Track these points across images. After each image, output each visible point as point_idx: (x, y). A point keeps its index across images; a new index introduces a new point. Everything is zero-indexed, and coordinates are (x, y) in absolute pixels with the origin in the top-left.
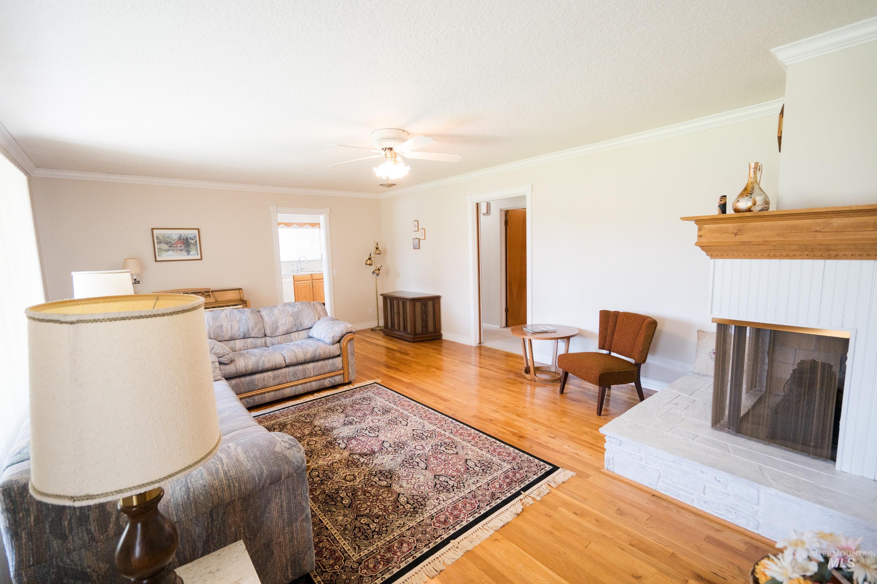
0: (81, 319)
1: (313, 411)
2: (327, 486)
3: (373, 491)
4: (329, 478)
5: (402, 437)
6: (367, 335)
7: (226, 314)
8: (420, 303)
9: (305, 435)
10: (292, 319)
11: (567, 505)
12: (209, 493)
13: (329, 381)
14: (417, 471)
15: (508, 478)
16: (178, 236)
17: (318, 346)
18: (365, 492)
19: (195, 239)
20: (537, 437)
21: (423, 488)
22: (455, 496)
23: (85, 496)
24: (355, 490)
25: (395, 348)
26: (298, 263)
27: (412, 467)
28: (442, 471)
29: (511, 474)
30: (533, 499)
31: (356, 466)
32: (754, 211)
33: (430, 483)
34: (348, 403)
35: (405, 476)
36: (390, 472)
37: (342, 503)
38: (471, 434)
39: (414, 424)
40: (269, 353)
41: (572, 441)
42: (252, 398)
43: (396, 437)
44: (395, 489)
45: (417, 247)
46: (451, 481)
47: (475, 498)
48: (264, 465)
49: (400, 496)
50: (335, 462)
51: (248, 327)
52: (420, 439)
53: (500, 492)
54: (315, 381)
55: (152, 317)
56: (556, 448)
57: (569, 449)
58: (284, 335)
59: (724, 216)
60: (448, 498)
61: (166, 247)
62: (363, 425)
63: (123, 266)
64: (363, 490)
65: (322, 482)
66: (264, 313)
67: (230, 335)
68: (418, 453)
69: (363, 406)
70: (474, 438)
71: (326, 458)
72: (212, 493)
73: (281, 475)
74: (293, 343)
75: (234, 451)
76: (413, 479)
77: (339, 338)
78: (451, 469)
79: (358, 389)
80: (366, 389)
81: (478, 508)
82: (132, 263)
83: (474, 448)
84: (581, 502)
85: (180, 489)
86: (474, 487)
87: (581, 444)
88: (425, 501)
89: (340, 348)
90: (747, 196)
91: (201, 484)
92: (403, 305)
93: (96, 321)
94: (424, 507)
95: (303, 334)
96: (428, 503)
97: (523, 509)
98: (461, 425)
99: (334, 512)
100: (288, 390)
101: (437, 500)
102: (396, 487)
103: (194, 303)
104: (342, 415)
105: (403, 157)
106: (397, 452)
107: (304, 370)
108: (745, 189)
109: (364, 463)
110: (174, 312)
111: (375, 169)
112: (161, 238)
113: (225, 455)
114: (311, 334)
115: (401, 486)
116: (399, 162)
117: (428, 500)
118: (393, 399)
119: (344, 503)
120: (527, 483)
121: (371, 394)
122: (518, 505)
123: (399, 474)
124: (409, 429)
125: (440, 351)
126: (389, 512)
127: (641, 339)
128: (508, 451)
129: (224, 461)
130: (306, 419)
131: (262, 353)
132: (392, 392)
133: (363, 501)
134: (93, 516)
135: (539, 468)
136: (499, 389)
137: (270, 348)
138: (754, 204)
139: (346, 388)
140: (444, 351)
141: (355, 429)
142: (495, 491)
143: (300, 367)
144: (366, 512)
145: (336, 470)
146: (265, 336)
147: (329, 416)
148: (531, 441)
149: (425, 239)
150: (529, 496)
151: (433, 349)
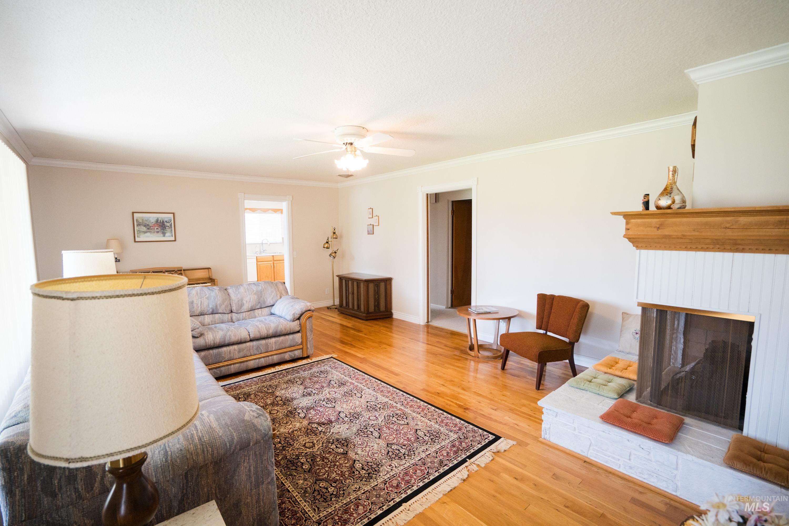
0: (81, 296)
1: (275, 382)
2: (288, 452)
3: (331, 457)
4: (290, 444)
5: (357, 408)
6: (323, 313)
7: (197, 291)
8: (373, 284)
9: (268, 405)
10: (256, 297)
11: (509, 471)
12: (185, 456)
13: (289, 355)
14: (371, 439)
15: (455, 447)
16: (155, 220)
17: (279, 322)
18: (323, 458)
19: (171, 223)
20: (480, 410)
21: (377, 455)
22: (407, 463)
23: (79, 458)
24: (314, 456)
25: (349, 325)
26: (261, 245)
27: (367, 436)
28: (394, 440)
29: (457, 443)
30: (478, 465)
31: (315, 434)
32: (674, 208)
33: (383, 451)
34: (306, 375)
35: (360, 444)
36: (346, 440)
37: (302, 468)
38: (420, 406)
39: (368, 396)
40: (235, 328)
41: (512, 413)
42: (219, 369)
43: (351, 408)
44: (351, 456)
45: (371, 232)
46: (402, 449)
47: (424, 465)
48: (234, 432)
49: (356, 463)
50: (295, 431)
51: (216, 304)
52: (374, 410)
53: (447, 460)
54: (276, 354)
55: (143, 295)
56: (498, 419)
57: (510, 420)
58: (248, 311)
59: (647, 212)
60: (400, 465)
61: (144, 229)
62: (321, 397)
63: (105, 246)
64: (322, 456)
65: (284, 448)
66: (230, 291)
67: (200, 311)
68: (372, 423)
69: (320, 379)
70: (423, 410)
71: (287, 427)
72: (188, 457)
73: (250, 442)
74: (256, 319)
75: (207, 419)
76: (367, 447)
77: (299, 316)
78: (403, 438)
79: (316, 363)
80: (323, 363)
81: (427, 475)
82: (114, 243)
83: (424, 419)
84: (521, 468)
85: (159, 452)
86: (423, 455)
87: (520, 416)
88: (378, 467)
89: (300, 324)
90: (667, 195)
91: (177, 449)
92: (358, 286)
93: (94, 298)
94: (378, 472)
95: (266, 311)
96: (381, 469)
97: (468, 475)
98: (411, 397)
99: (295, 476)
100: (252, 362)
101: (390, 466)
102: (352, 454)
103: (179, 282)
104: (302, 387)
105: (362, 152)
106: (352, 422)
107: (267, 345)
108: (665, 189)
109: (322, 431)
110: (162, 291)
111: (336, 162)
112: (141, 221)
113: (199, 422)
114: (273, 311)
115: (356, 453)
116: (358, 156)
117: (381, 466)
118: (348, 372)
119: (304, 468)
120: (472, 451)
121: (328, 368)
122: (465, 472)
123: (355, 442)
124: (363, 401)
125: (391, 329)
126: (345, 477)
127: (575, 320)
128: (454, 422)
129: (198, 427)
130: (268, 389)
131: (228, 328)
132: (347, 366)
133: (322, 466)
134: (80, 476)
135: (483, 437)
136: (446, 365)
137: (236, 323)
138: (674, 202)
139: (304, 362)
140: (394, 328)
141: (314, 400)
142: (443, 458)
143: (263, 342)
144: (324, 476)
145: (297, 438)
146: (232, 312)
147: (289, 387)
148: (475, 412)
149: (379, 225)
150: (474, 464)
151: (384, 327)
